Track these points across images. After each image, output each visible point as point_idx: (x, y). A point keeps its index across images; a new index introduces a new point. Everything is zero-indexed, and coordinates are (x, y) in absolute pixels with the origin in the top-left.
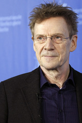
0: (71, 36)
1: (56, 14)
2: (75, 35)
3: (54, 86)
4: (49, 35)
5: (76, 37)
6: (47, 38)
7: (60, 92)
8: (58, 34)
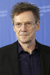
0: (36, 22)
1: (27, 9)
2: (39, 21)
3: (27, 53)
4: (23, 23)
5: (39, 22)
6: (22, 24)
7: (30, 56)
8: (29, 22)
